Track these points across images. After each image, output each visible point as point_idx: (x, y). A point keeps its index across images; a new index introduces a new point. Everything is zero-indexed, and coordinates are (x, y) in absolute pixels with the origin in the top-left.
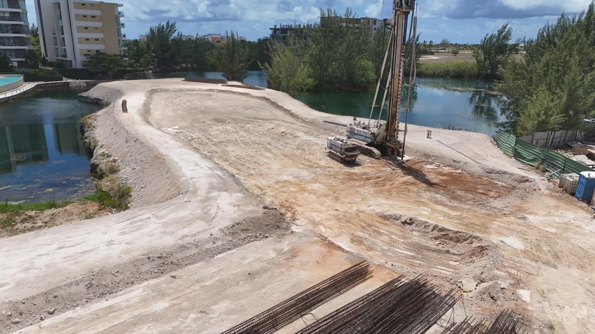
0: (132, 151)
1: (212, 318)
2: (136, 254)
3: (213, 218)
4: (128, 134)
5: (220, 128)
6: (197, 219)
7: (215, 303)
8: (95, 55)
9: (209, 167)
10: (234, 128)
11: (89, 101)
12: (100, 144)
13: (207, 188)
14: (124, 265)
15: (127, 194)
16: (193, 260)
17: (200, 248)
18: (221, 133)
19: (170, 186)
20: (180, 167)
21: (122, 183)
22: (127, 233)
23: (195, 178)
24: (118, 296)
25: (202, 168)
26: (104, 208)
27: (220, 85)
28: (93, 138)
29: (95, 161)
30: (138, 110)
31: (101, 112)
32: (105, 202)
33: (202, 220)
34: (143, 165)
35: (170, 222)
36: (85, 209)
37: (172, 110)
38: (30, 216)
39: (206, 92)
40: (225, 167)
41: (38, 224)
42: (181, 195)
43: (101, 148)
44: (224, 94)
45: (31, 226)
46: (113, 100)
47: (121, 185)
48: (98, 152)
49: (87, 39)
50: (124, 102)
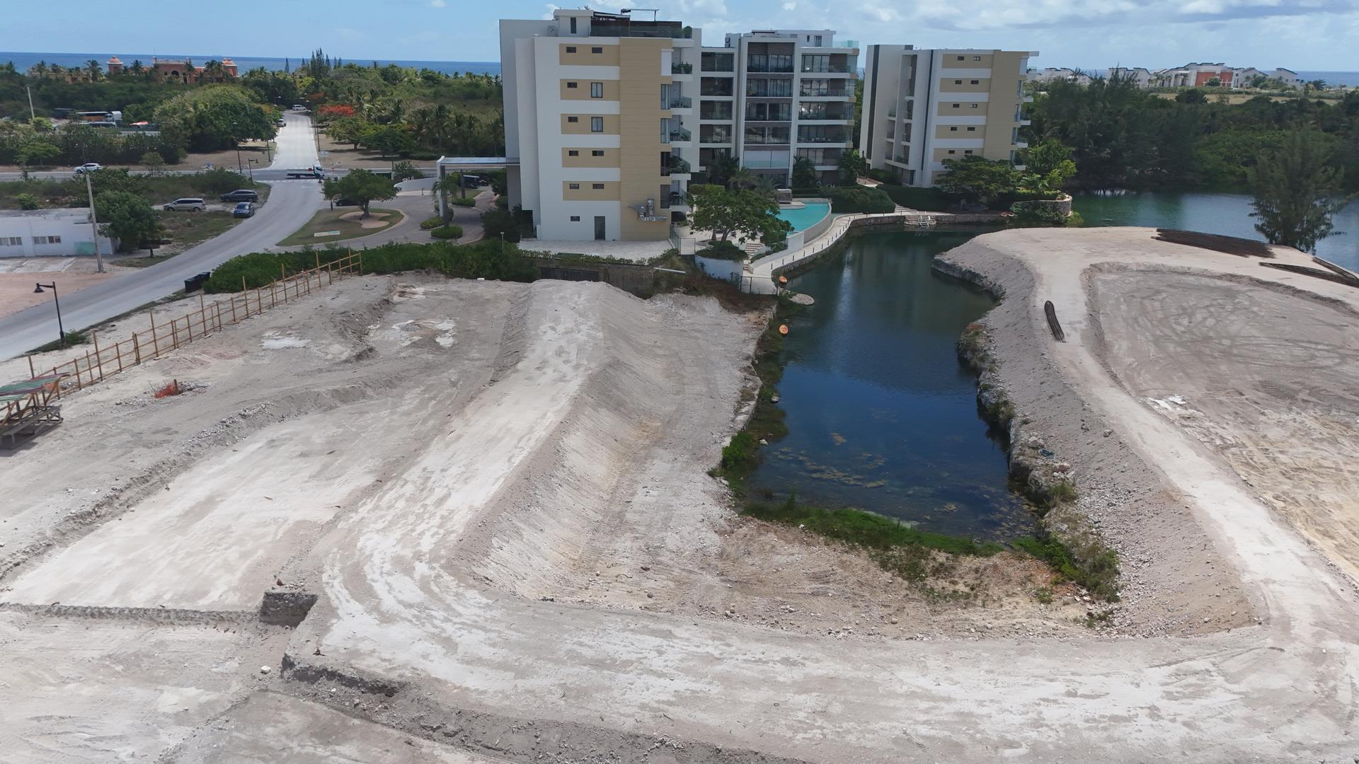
0: (1100, 457)
2: (1213, 756)
3: (1351, 717)
4: (1084, 410)
6: (1313, 706)
8: (962, 160)
10: (1324, 425)
12: (1020, 412)
13: (1312, 621)
15: (1110, 566)
18: (1292, 436)
19: (1219, 589)
20: (1229, 539)
21: (1092, 533)
22: (1177, 699)
23: (1274, 582)
25: (1281, 552)
26: (1063, 583)
27: (1254, 260)
28: (1001, 394)
29: (1021, 458)
30: (1084, 337)
31: (995, 318)
32: (1063, 569)
33: (1326, 715)
34: (1135, 505)
35: (1256, 696)
36: (1028, 574)
37: (1151, 338)
38: (942, 564)
39: (1219, 283)
40: (1335, 558)
41: (961, 588)
42: (1257, 626)
43: (1025, 427)
44: (1269, 294)
45: (951, 588)
46: (1008, 284)
47: (1091, 537)
48: (1023, 436)
49: (954, 129)
50: (1049, 308)
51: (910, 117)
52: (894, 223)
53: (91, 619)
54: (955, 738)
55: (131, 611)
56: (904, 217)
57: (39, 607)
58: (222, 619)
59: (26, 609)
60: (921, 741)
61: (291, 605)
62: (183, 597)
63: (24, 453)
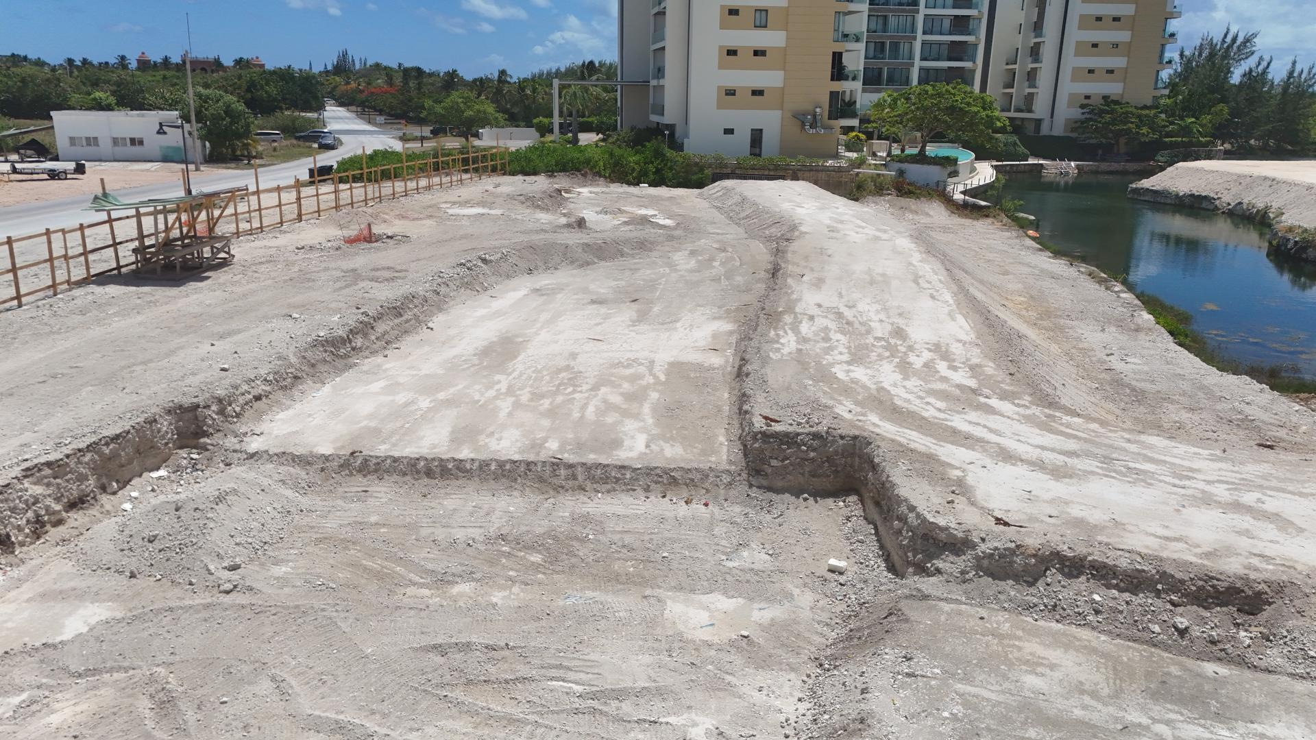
8: (1101, 105)
49: (1091, 71)
51: (1036, 61)
52: (1031, 171)
56: (1041, 165)
57: (327, 458)
59: (303, 461)
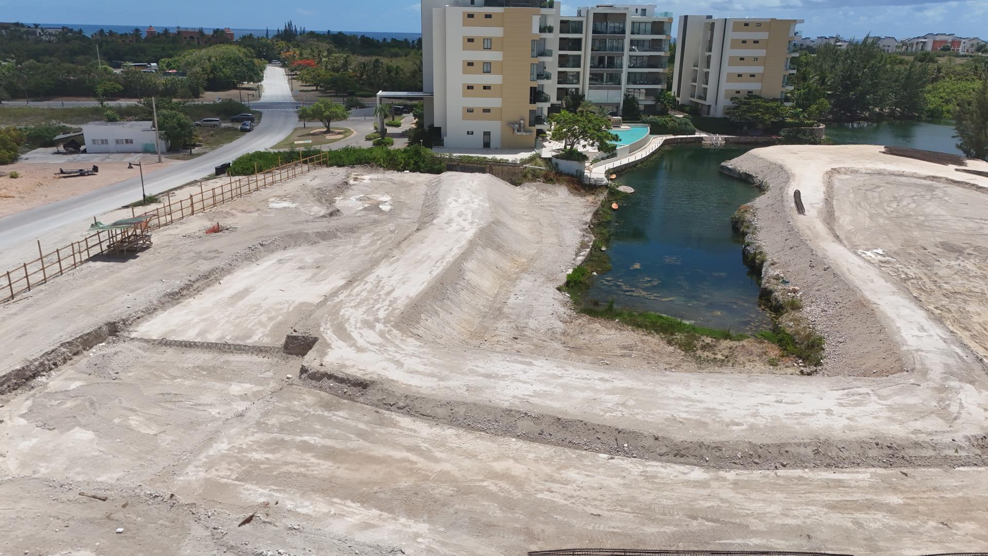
0: (820, 283)
1: (956, 534)
2: (862, 434)
3: (955, 419)
4: (812, 255)
5: (953, 263)
6: (932, 413)
7: (960, 520)
8: (746, 98)
9: (941, 338)
10: (979, 268)
11: (735, 176)
12: (769, 259)
13: (942, 371)
14: (851, 443)
15: (818, 346)
16: (928, 462)
17: (938, 452)
18: (956, 274)
19: (886, 354)
20: (897, 328)
21: (809, 328)
22: (845, 406)
23: (922, 351)
24: (843, 472)
25: (931, 336)
26: (787, 356)
27: (952, 167)
28: (759, 247)
29: (767, 285)
30: (820, 212)
31: (760, 202)
32: (788, 348)
33: (940, 417)
34: (840, 310)
35: (897, 407)
36: (764, 351)
37: (868, 215)
38: (708, 344)
39: (923, 182)
40: (967, 341)
41: (719, 356)
42: (905, 373)
43: (772, 267)
44: (958, 190)
45: (713, 356)
46: (771, 181)
47: (808, 330)
48: (769, 272)
49: (740, 75)
50: (797, 194)
51: (708, 67)
52: (695, 142)
53: (185, 348)
54: (703, 420)
55: (208, 344)
56: (702, 138)
57: (154, 340)
58: (261, 351)
59: (147, 341)
60: (682, 420)
61: (302, 343)
62: (237, 338)
63: (131, 261)
